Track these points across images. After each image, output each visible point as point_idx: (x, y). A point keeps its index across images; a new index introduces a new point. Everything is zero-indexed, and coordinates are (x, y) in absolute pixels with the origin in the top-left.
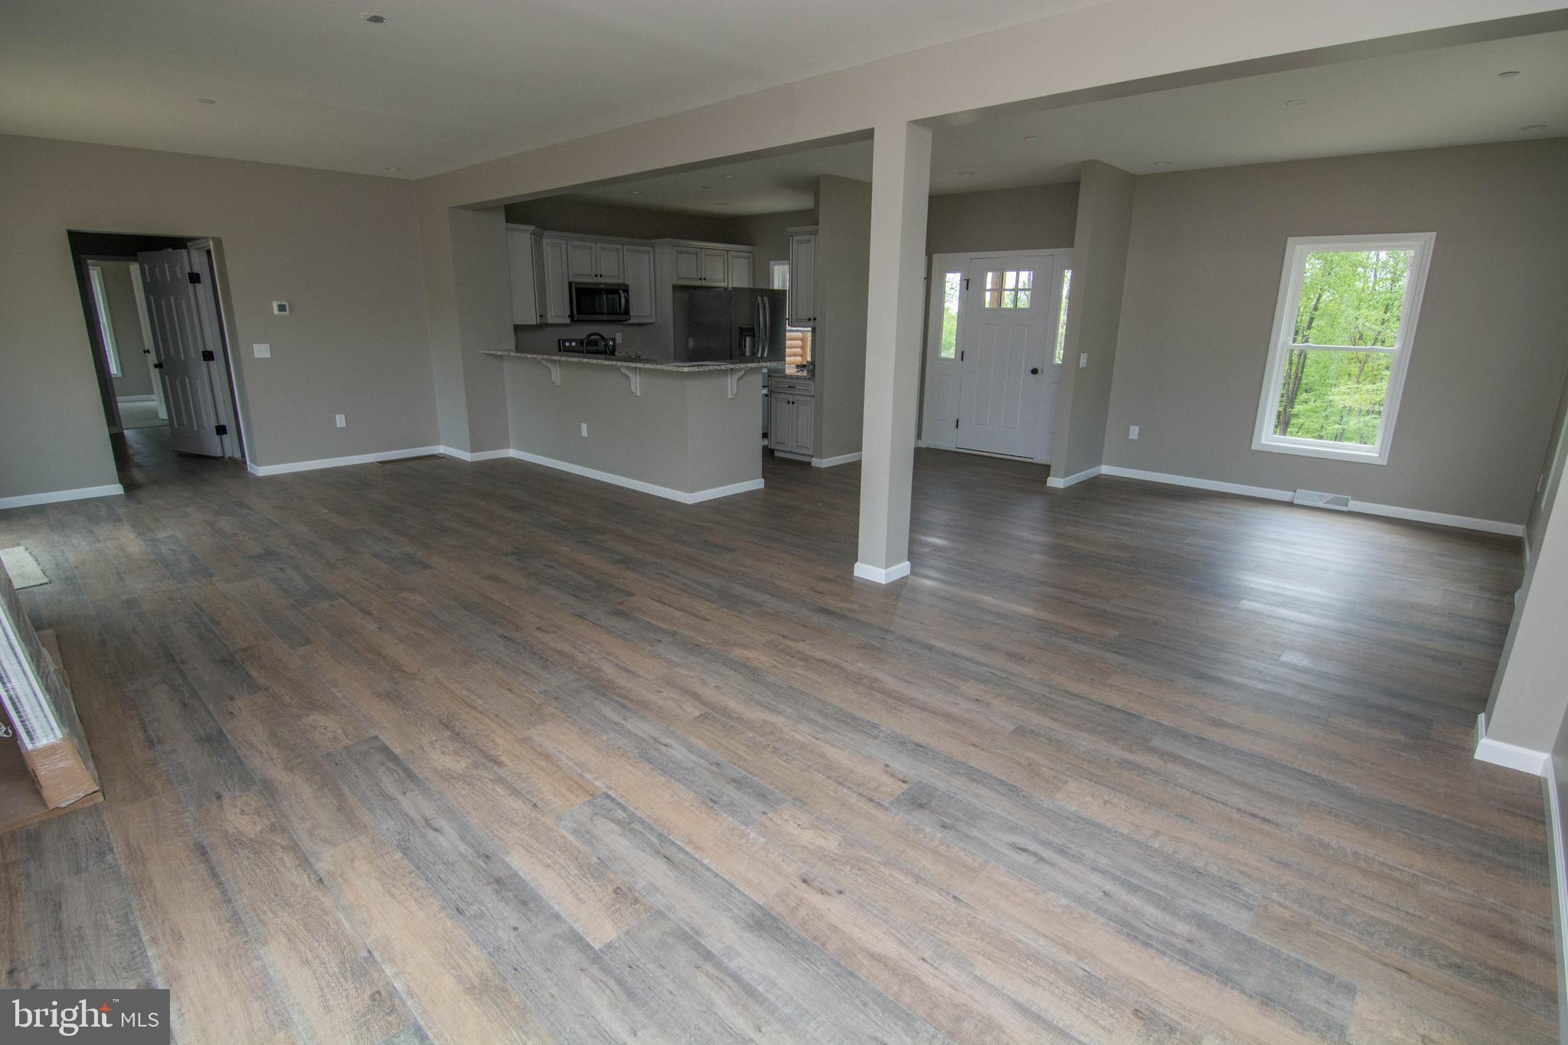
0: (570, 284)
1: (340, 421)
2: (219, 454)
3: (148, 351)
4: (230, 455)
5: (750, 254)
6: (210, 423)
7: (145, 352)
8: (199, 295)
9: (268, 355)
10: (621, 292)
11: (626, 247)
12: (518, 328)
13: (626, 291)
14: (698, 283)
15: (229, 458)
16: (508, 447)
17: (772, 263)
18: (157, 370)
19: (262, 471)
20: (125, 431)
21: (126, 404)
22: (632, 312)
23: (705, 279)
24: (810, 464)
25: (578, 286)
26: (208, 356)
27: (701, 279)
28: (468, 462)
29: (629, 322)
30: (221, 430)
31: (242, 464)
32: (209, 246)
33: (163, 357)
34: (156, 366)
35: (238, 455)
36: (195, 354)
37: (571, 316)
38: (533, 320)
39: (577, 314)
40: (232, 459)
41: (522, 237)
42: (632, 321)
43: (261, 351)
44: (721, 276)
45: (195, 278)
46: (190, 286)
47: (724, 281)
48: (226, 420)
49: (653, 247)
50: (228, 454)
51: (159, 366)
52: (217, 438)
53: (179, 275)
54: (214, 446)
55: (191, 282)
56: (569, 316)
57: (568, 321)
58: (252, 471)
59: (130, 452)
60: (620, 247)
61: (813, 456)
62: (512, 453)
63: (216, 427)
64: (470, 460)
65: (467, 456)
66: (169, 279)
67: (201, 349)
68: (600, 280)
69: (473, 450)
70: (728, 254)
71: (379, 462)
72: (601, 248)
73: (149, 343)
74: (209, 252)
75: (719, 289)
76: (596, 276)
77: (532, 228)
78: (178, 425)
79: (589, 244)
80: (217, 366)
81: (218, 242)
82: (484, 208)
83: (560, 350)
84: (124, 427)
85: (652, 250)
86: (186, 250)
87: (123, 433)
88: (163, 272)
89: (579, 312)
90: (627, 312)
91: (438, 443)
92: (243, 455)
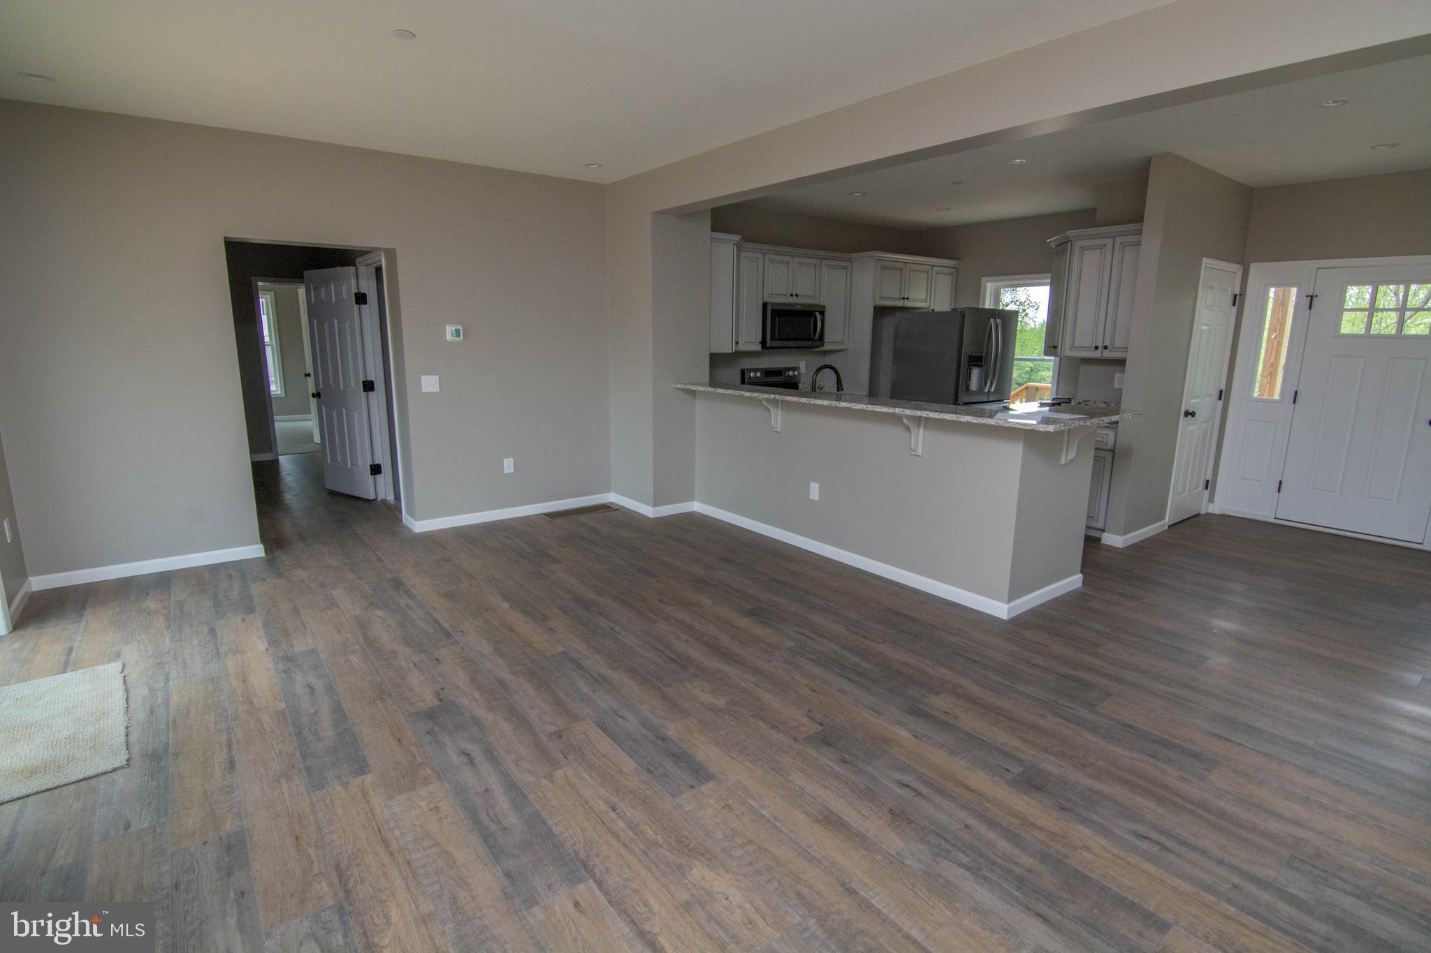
0: (765, 305)
1: (508, 465)
2: (372, 497)
3: (309, 375)
4: (383, 497)
5: (953, 270)
6: (365, 463)
7: (306, 375)
8: (363, 316)
9: (437, 389)
10: (817, 314)
11: (824, 262)
12: (713, 357)
13: (822, 313)
14: (900, 303)
15: (382, 500)
16: (693, 499)
17: (983, 279)
18: (315, 399)
19: (420, 526)
20: (281, 458)
21: (283, 425)
22: (827, 338)
23: (907, 299)
24: (1099, 540)
25: (775, 308)
26: (369, 386)
27: (903, 299)
28: (651, 518)
29: (821, 349)
30: (376, 469)
31: (396, 512)
32: (381, 261)
33: (321, 386)
34: (314, 395)
35: (391, 498)
36: (356, 385)
37: (763, 343)
38: (727, 348)
39: (771, 340)
40: (384, 502)
41: (726, 246)
42: (826, 347)
43: (430, 384)
44: (923, 296)
45: (361, 299)
46: (356, 307)
47: (926, 301)
48: (383, 459)
49: (851, 262)
50: (381, 496)
51: (317, 395)
52: (371, 478)
53: (345, 295)
54: (368, 487)
55: (356, 303)
56: (760, 343)
57: (758, 348)
58: (408, 524)
59: (283, 487)
60: (818, 261)
61: (1104, 531)
62: (697, 507)
63: (371, 466)
64: (652, 517)
65: (648, 511)
66: (334, 300)
67: (362, 379)
68: (794, 300)
69: (656, 503)
70: (932, 269)
71: (545, 514)
72: (799, 263)
73: (310, 370)
74: (379, 270)
75: (922, 311)
76: (792, 295)
77: (736, 238)
78: (331, 460)
79: (787, 259)
80: (377, 397)
81: (391, 254)
82: (687, 213)
83: (743, 382)
84: (279, 452)
85: (850, 265)
86: (354, 267)
87: (278, 460)
88: (328, 294)
89: (772, 339)
90: (821, 338)
91: (609, 490)
92: (398, 498)
